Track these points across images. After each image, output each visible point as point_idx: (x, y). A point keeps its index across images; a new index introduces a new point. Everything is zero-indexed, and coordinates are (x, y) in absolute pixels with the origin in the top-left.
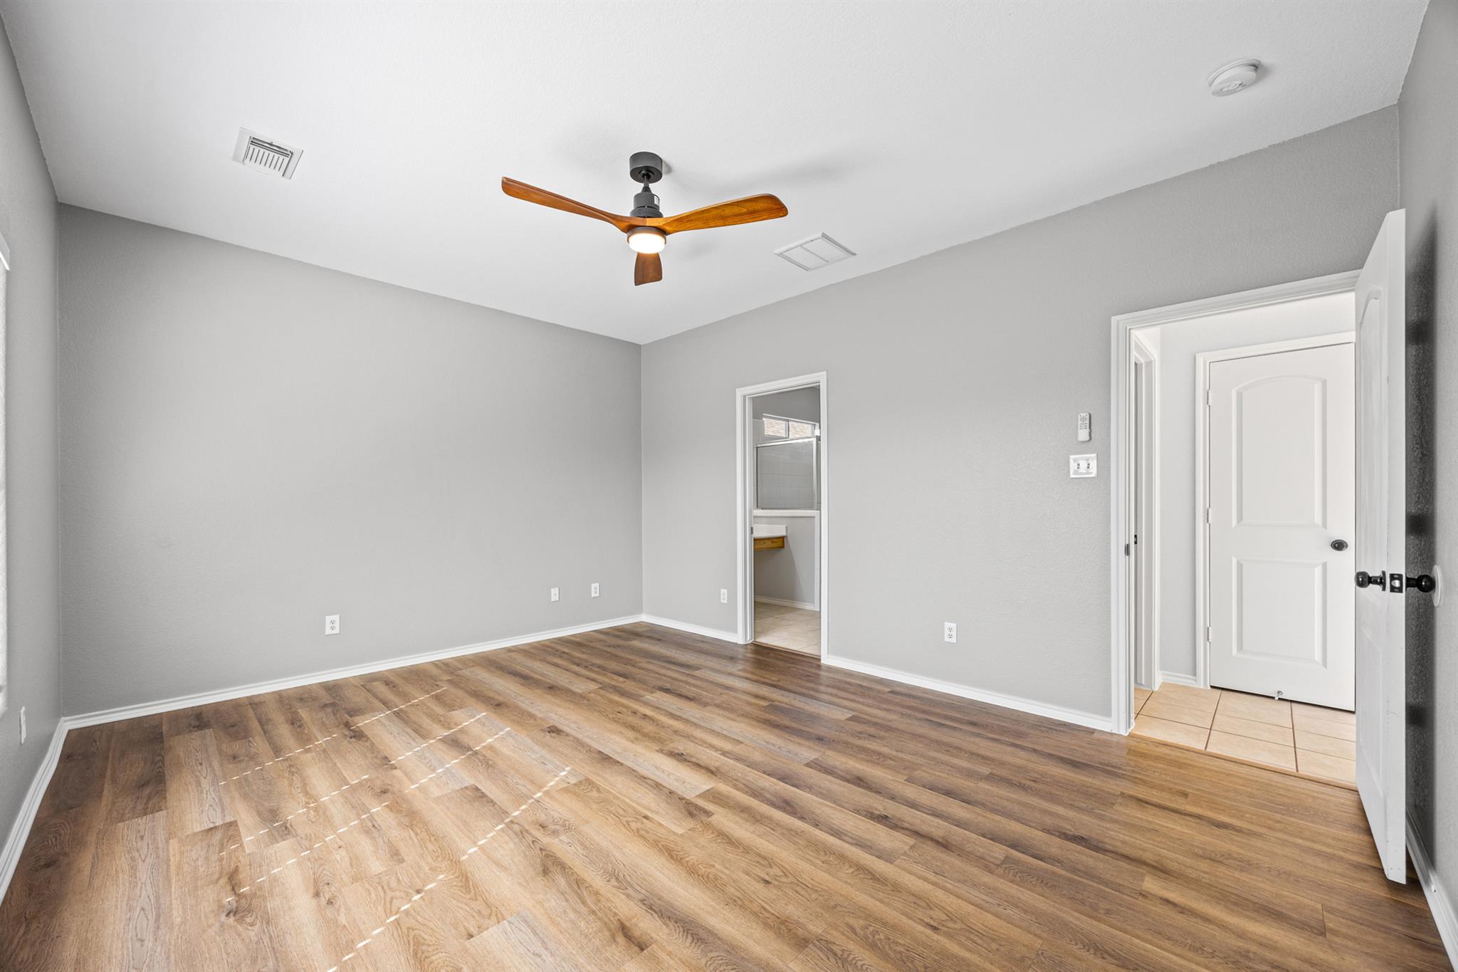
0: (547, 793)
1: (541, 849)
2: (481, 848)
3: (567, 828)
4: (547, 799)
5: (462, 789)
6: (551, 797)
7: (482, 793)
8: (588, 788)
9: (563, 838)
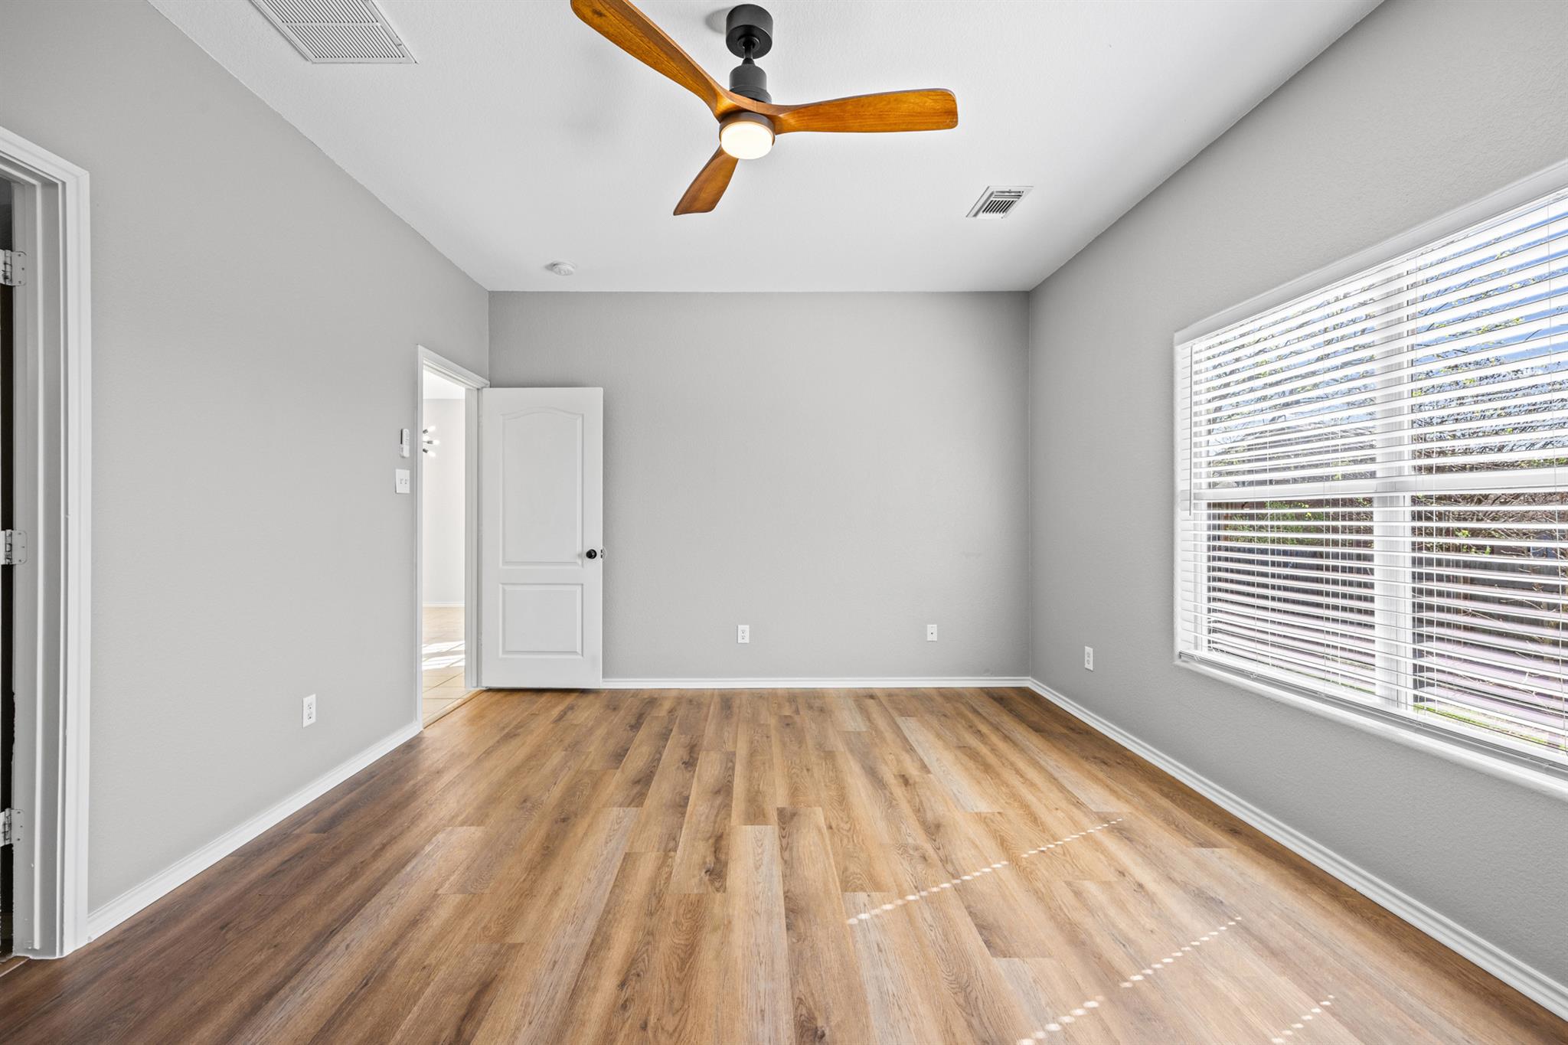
0: (902, 895)
1: (935, 841)
2: (989, 865)
3: (903, 848)
4: (906, 886)
5: (1010, 957)
6: (899, 886)
7: (981, 934)
8: (854, 879)
9: (910, 841)
